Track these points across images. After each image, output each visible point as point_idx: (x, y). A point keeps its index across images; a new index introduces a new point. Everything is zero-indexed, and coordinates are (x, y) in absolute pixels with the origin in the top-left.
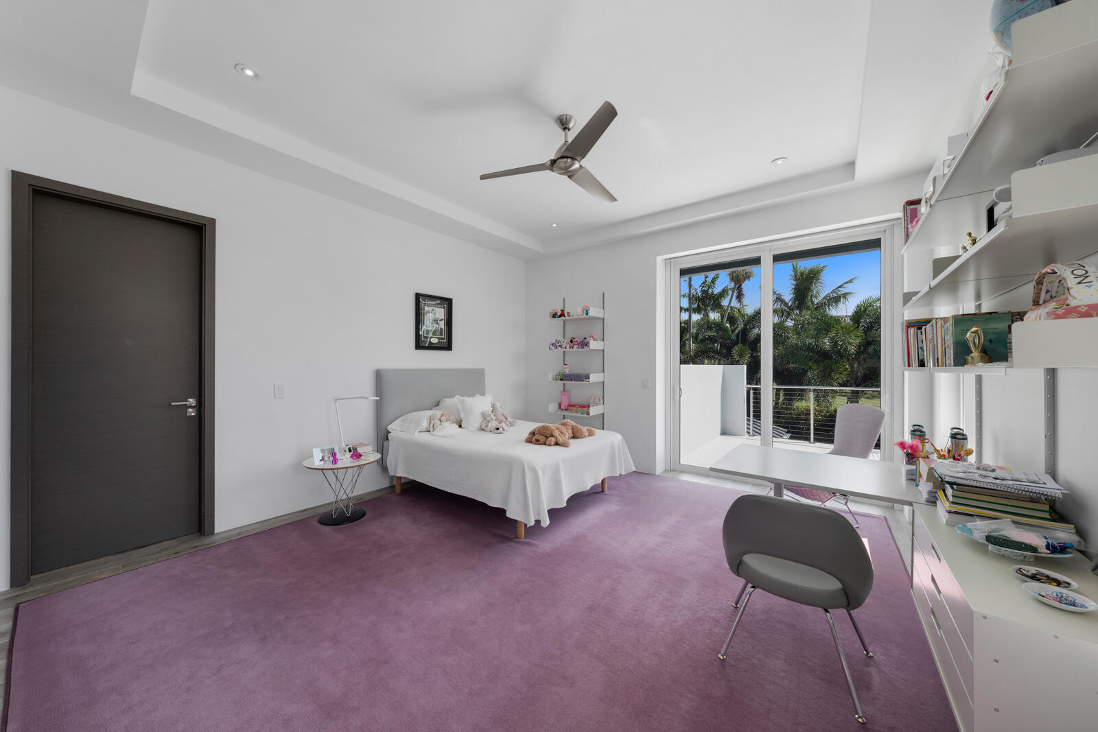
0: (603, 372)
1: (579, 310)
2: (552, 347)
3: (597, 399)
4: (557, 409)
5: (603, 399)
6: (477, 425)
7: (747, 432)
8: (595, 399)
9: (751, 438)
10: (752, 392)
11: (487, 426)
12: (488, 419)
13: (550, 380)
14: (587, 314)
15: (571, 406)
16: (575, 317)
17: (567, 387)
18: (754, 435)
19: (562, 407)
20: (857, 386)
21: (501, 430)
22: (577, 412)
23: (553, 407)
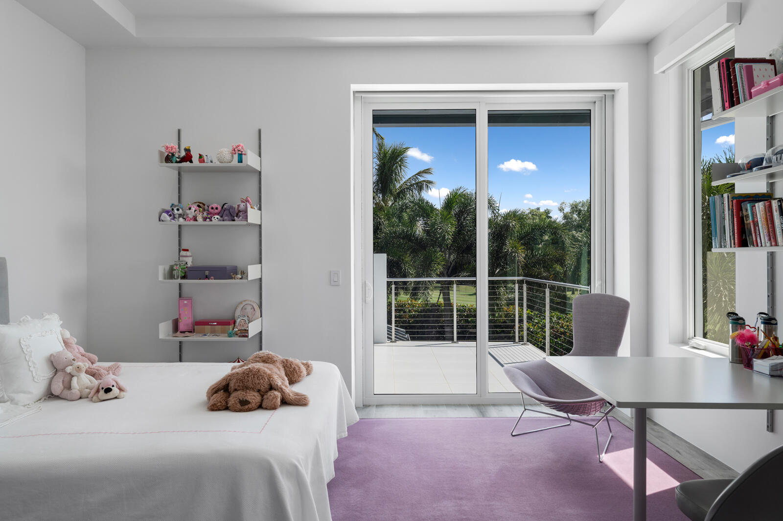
0: (261, 263)
1: (226, 152)
2: (165, 216)
3: (249, 308)
4: (171, 332)
5: (260, 307)
6: (39, 389)
7: (388, 337)
8: (243, 309)
9: (394, 344)
10: (393, 286)
11: (69, 387)
12: (69, 369)
13: (161, 278)
14: (240, 161)
15: (199, 325)
16: (216, 163)
17: (185, 290)
18: (396, 341)
19: (182, 327)
20: (449, 276)
21: (115, 390)
22: (214, 333)
23: (164, 330)
